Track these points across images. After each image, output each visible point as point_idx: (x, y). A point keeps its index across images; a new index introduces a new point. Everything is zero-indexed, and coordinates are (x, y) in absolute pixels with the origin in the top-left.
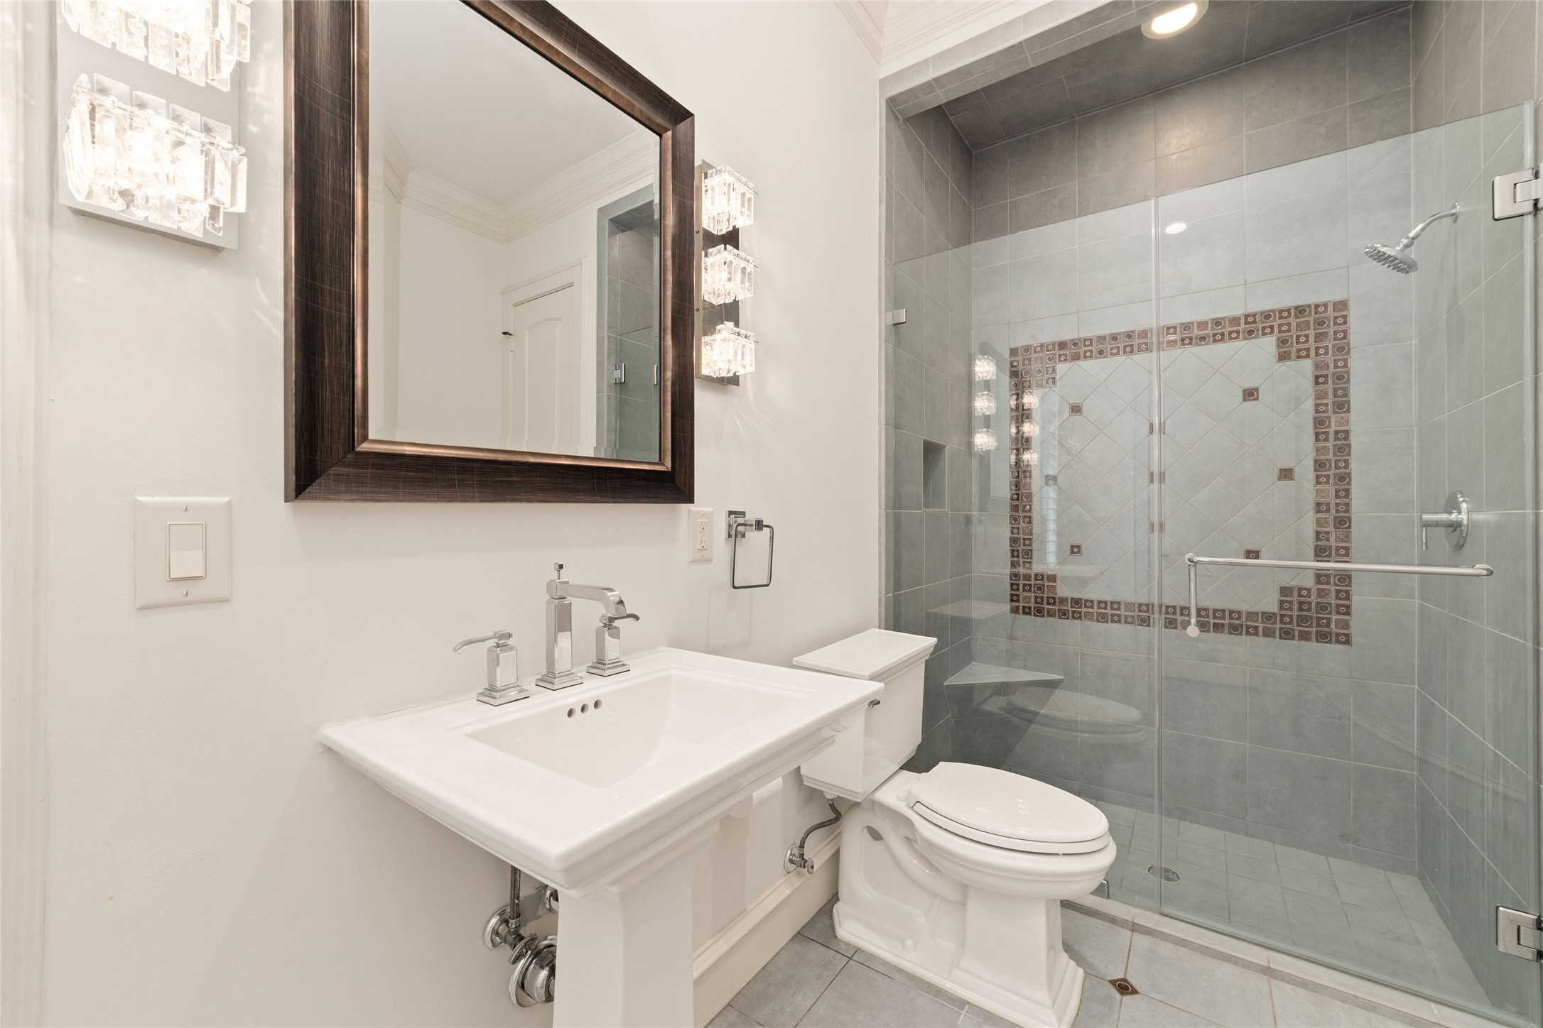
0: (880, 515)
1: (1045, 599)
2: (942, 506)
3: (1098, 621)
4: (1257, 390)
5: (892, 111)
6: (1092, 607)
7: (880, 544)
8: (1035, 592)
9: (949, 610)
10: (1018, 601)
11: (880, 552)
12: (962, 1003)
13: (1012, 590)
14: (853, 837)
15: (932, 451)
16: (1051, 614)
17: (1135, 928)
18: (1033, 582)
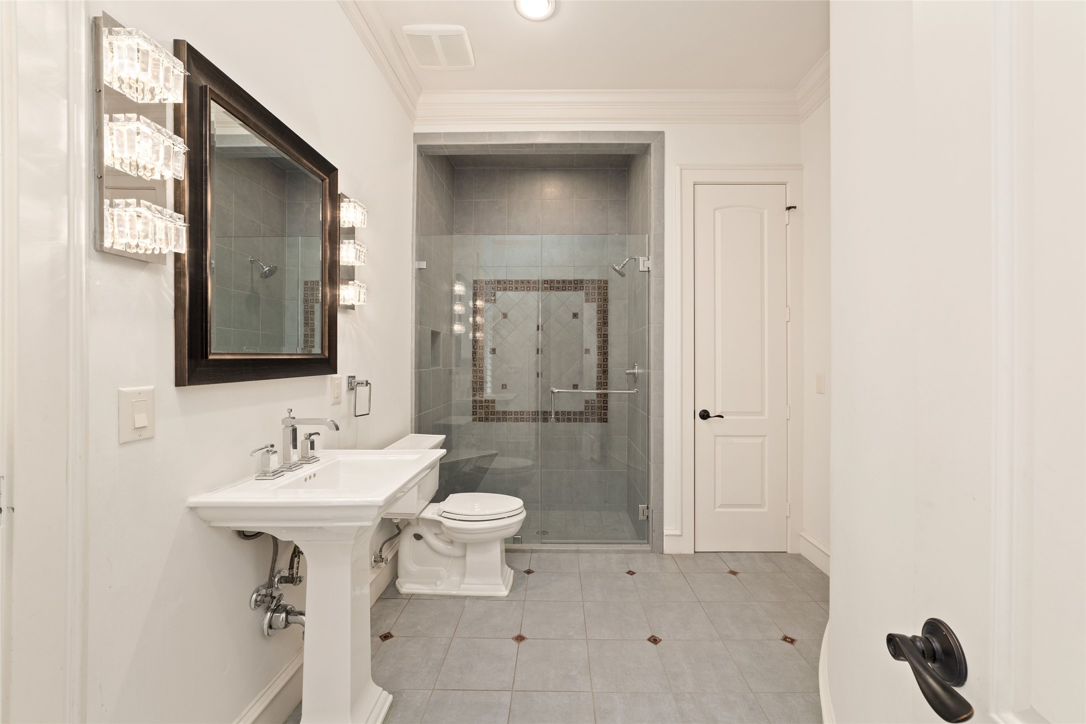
0: (412, 372)
1: (490, 413)
2: (438, 365)
3: (514, 422)
4: (578, 314)
5: (420, 151)
6: (511, 415)
7: (411, 388)
8: (485, 409)
9: (442, 422)
10: (476, 414)
11: (412, 393)
12: (466, 597)
13: (473, 409)
14: (406, 543)
15: (435, 335)
16: (493, 420)
17: (532, 551)
18: (483, 404)
